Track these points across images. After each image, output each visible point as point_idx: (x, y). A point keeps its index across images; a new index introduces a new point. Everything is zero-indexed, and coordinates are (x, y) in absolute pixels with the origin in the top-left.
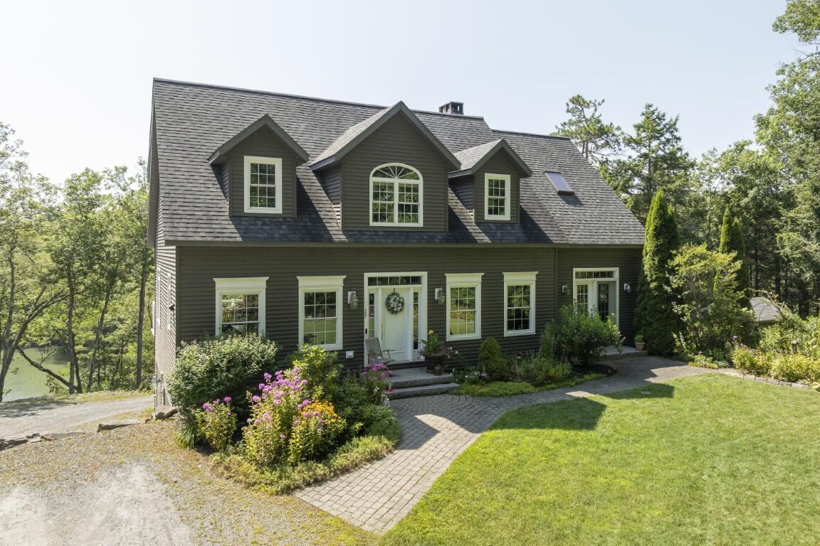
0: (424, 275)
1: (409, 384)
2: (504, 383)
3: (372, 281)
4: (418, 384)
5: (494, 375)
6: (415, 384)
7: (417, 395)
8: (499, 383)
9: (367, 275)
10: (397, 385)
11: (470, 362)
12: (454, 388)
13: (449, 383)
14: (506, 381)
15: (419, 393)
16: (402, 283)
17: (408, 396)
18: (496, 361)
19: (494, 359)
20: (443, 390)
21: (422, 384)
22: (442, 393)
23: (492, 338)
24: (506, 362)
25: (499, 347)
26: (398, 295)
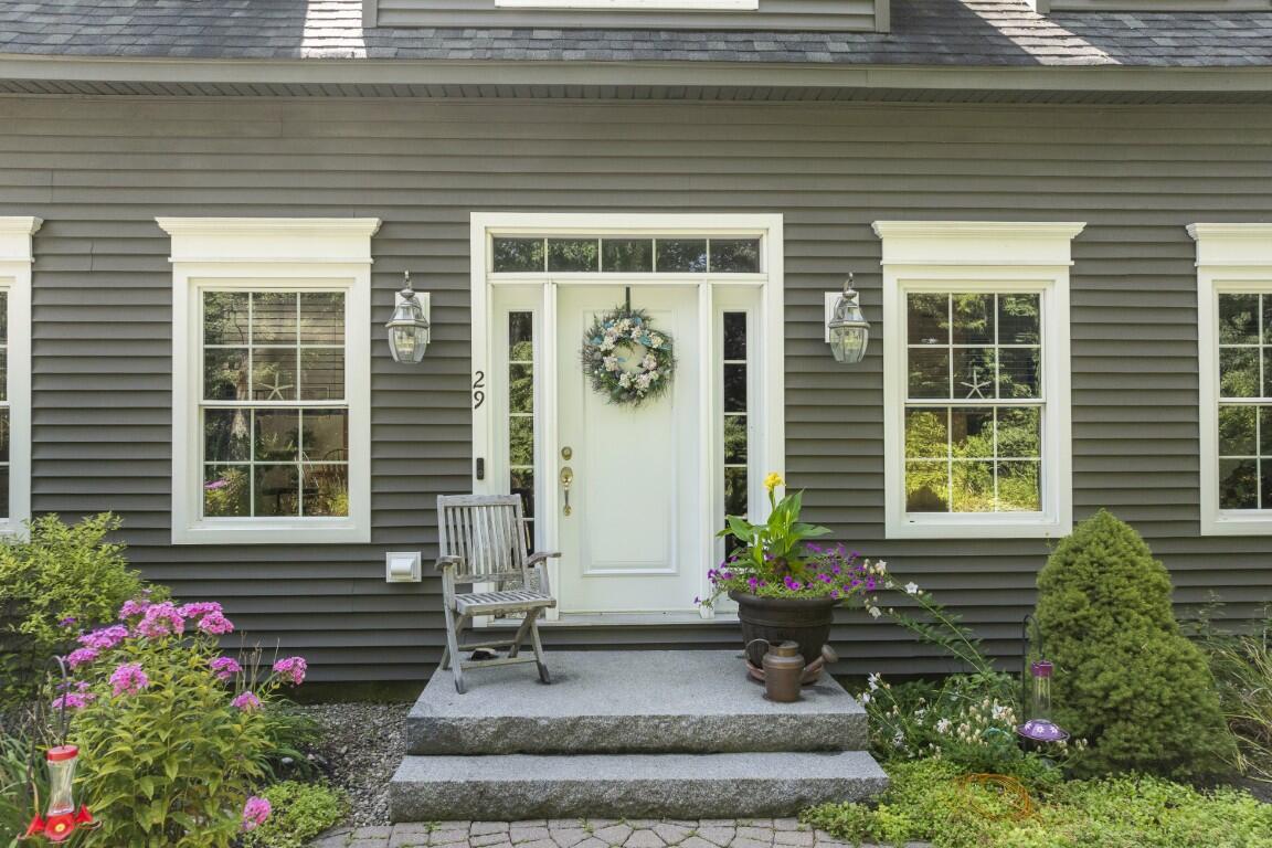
0: (768, 228)
1: (586, 734)
2: (1188, 791)
3: (511, 254)
4: (641, 736)
5: (1116, 735)
6: (625, 738)
7: (595, 808)
8: (1152, 788)
9: (485, 227)
10: (516, 736)
11: (986, 641)
12: (840, 790)
13: (835, 749)
14: (1206, 782)
15: (611, 795)
16: (666, 265)
17: (543, 809)
18: (1134, 651)
19: (1123, 639)
20: (776, 796)
21: (669, 739)
22: (769, 812)
23: (1115, 520)
24: (1204, 665)
25: (1156, 572)
26: (640, 318)
